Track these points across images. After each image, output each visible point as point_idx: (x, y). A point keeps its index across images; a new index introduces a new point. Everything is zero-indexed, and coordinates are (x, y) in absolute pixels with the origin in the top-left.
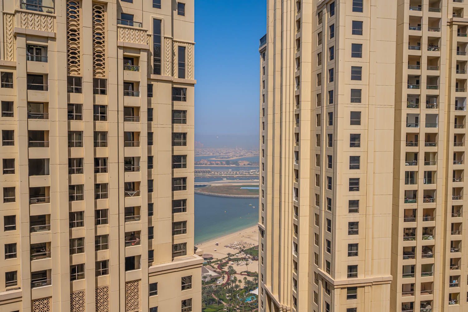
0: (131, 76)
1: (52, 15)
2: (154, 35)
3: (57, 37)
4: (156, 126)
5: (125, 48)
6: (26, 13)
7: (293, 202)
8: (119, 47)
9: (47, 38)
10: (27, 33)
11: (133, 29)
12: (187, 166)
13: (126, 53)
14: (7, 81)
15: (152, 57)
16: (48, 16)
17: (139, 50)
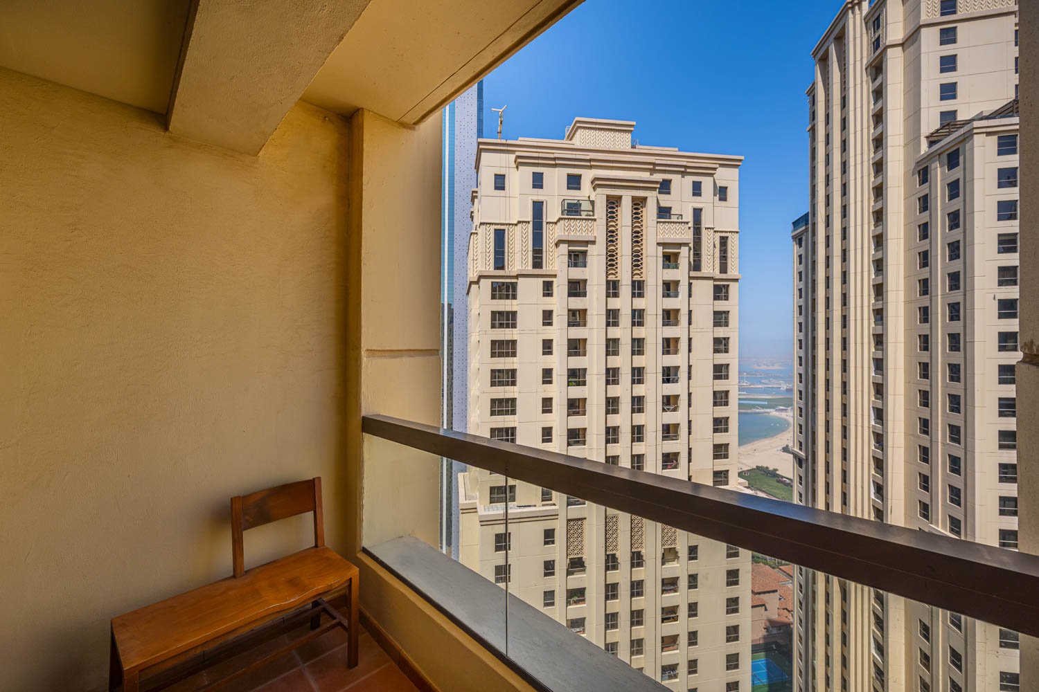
0: (670, 275)
1: (592, 217)
2: (694, 227)
3: (597, 240)
4: (695, 330)
5: (664, 245)
6: (568, 219)
7: (871, 426)
8: (659, 244)
9: (587, 243)
10: (570, 239)
11: (671, 222)
12: (730, 377)
13: (665, 250)
14: (548, 290)
15: (692, 251)
16: (589, 219)
17: (680, 245)
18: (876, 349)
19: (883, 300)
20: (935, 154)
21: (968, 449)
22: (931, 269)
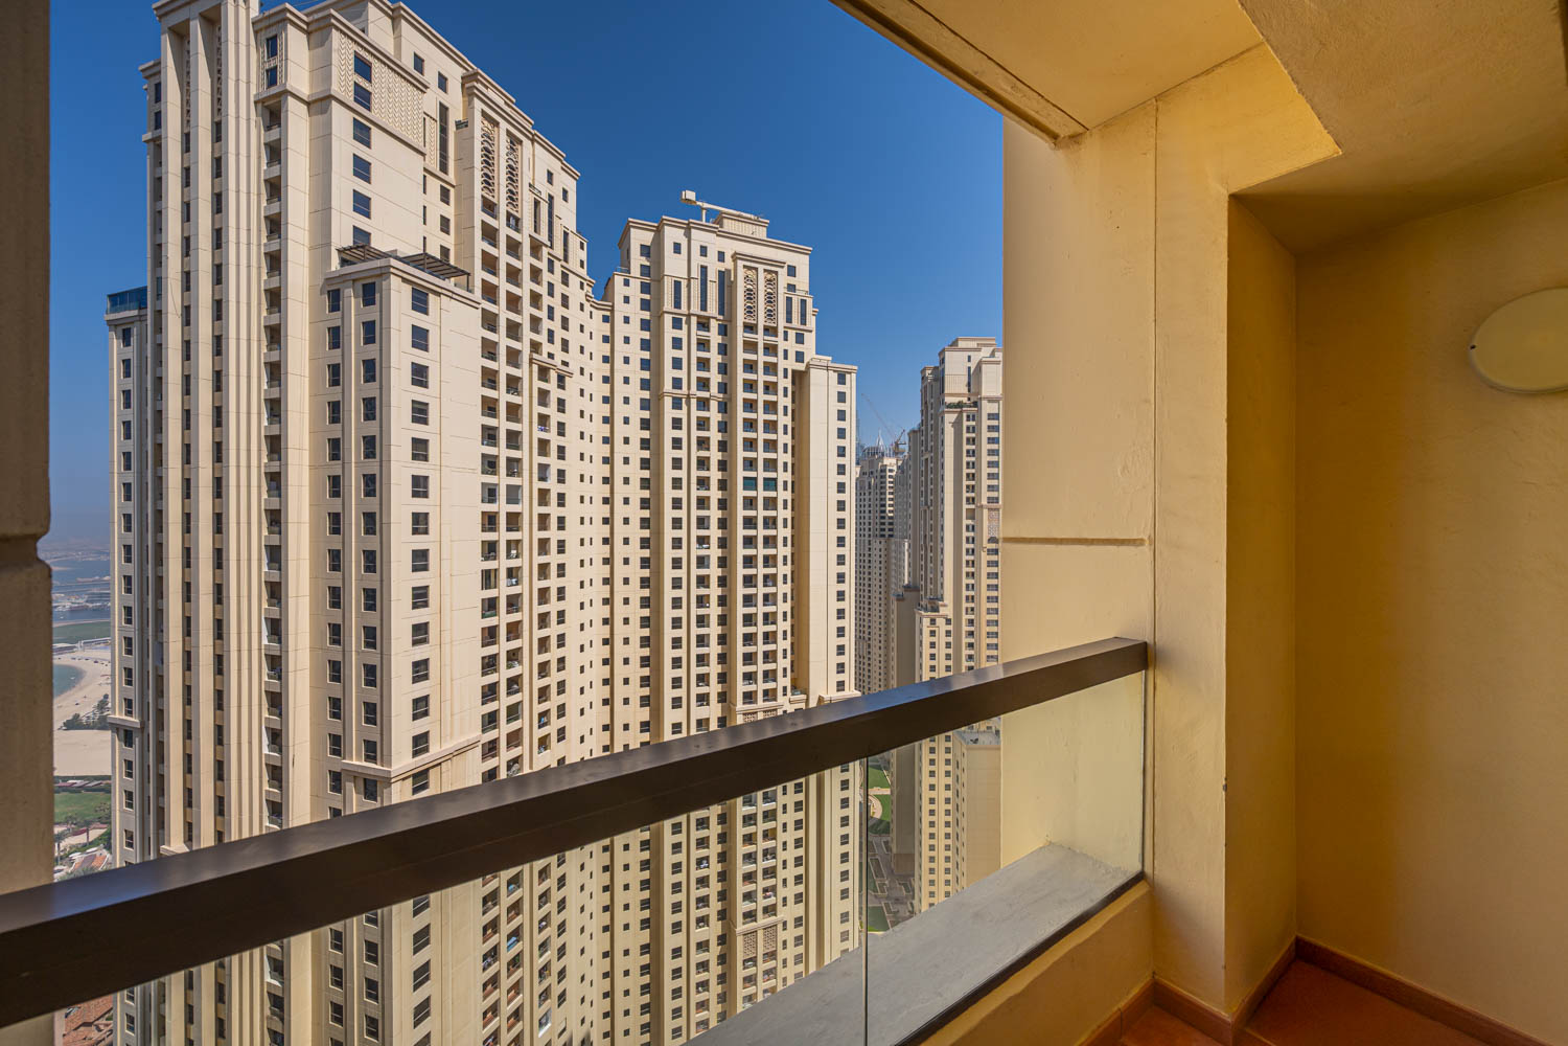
18: (270, 532)
19: (280, 460)
20: (348, 278)
21: (385, 653)
22: (343, 426)
